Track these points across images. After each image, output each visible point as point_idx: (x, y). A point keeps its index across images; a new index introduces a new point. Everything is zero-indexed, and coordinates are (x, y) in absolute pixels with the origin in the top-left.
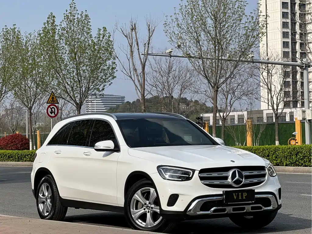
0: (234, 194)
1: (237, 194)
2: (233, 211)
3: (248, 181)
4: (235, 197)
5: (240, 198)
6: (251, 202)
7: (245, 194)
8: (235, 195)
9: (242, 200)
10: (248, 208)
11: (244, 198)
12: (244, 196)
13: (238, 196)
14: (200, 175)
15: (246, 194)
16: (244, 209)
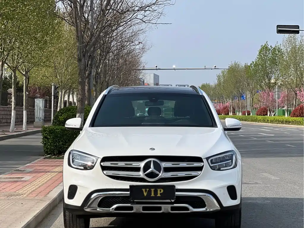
0: (144, 190)
1: (148, 189)
2: (143, 210)
3: (169, 175)
4: (145, 194)
5: (153, 195)
6: (170, 201)
7: (160, 191)
8: (146, 191)
9: (156, 197)
10: (166, 208)
11: (159, 195)
12: (159, 192)
13: (150, 192)
14: (102, 164)
15: (162, 191)
16: (160, 208)
